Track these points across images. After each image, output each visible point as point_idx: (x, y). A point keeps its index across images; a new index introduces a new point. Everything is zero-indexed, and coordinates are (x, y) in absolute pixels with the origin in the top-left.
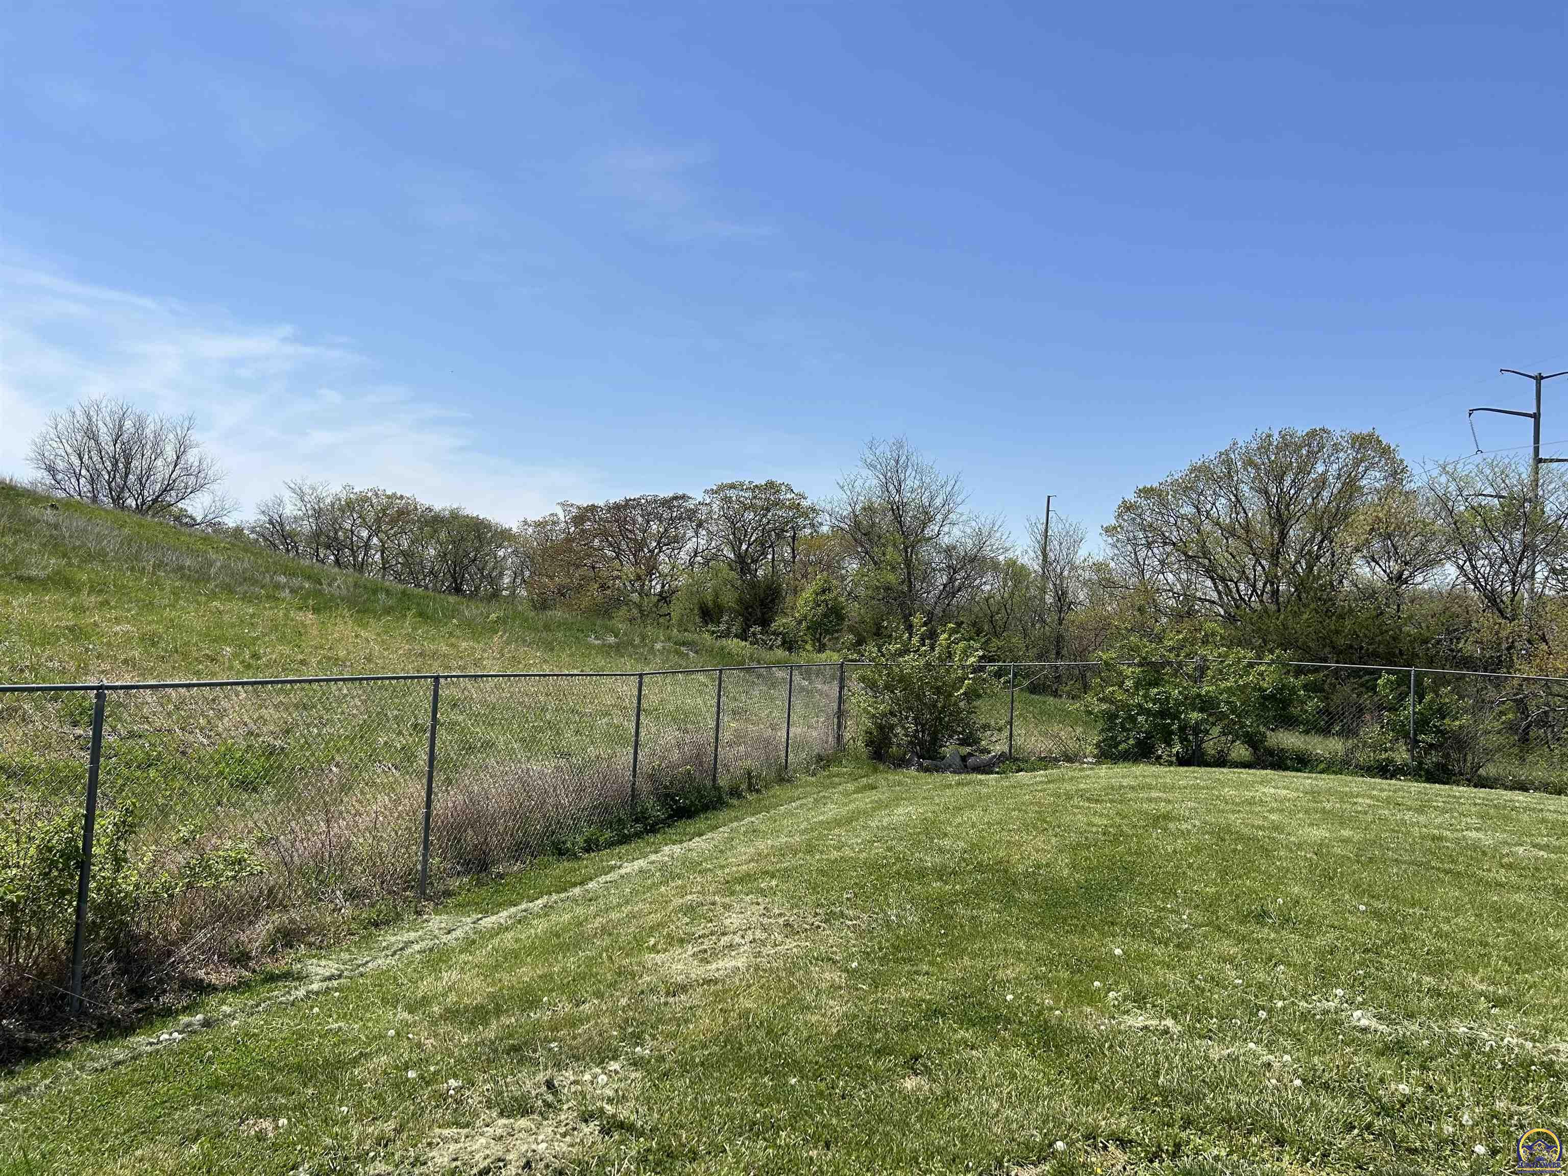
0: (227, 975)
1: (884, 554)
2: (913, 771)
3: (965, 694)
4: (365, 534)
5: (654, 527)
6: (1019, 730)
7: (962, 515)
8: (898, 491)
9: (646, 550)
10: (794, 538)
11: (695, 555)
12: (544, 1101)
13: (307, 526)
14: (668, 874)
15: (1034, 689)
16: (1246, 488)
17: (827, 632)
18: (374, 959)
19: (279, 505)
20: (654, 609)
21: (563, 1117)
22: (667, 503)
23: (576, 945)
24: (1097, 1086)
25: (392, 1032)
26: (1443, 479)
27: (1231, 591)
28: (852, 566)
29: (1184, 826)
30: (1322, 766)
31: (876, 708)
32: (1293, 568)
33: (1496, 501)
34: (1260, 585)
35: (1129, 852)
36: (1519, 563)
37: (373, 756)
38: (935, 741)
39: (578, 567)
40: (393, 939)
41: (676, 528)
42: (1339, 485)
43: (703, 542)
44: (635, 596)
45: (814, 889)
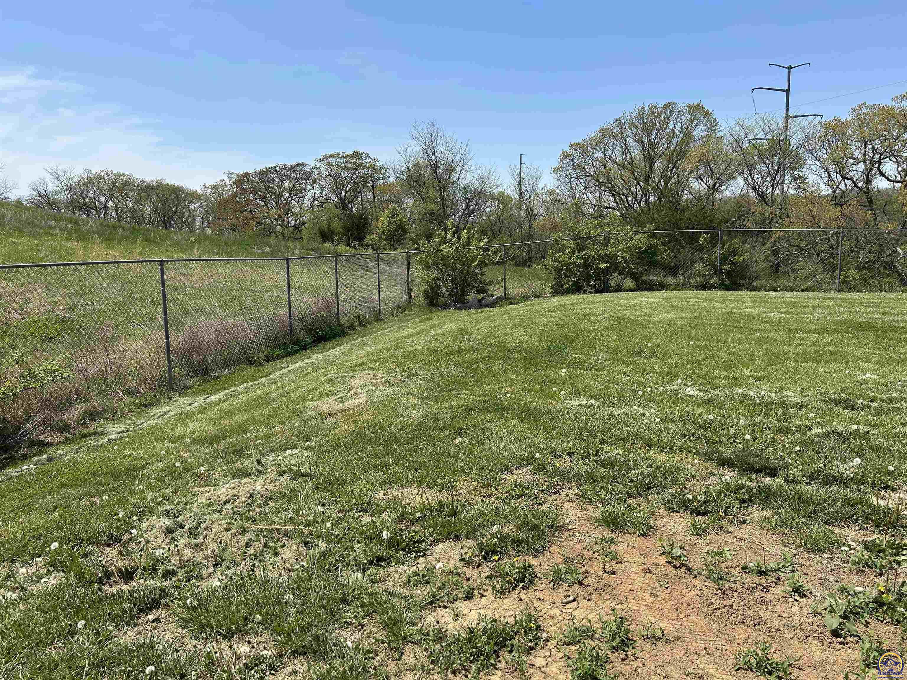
0: (58, 437)
1: (428, 193)
2: (452, 310)
3: (478, 264)
4: (103, 199)
5: (286, 184)
6: (510, 286)
7: (471, 166)
8: (433, 153)
9: (283, 199)
10: (373, 186)
11: (314, 201)
12: (257, 470)
13: (64, 197)
14: (316, 368)
15: (516, 265)
16: (631, 141)
17: (398, 240)
18: (147, 421)
19: (44, 184)
20: (292, 235)
21: (268, 475)
22: (293, 168)
23: (267, 403)
24: (556, 432)
25: (163, 452)
26: (737, 129)
27: (623, 201)
28: (409, 202)
29: (599, 318)
30: (672, 287)
31: (429, 277)
32: (657, 185)
33: (766, 141)
34: (639, 196)
35: (570, 332)
36: (776, 175)
37: (130, 320)
38: (464, 293)
39: (242, 212)
40: (157, 411)
41: (300, 184)
42: (682, 135)
43: (318, 192)
44: (279, 228)
45: (400, 365)
